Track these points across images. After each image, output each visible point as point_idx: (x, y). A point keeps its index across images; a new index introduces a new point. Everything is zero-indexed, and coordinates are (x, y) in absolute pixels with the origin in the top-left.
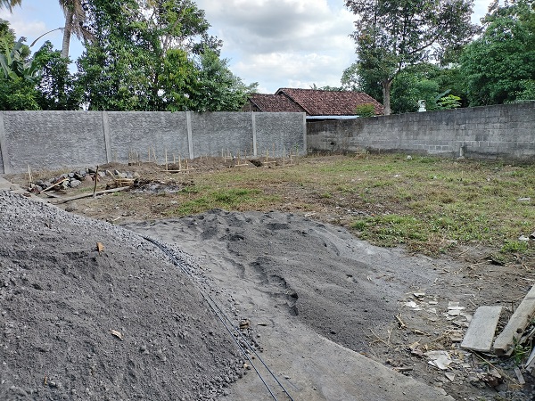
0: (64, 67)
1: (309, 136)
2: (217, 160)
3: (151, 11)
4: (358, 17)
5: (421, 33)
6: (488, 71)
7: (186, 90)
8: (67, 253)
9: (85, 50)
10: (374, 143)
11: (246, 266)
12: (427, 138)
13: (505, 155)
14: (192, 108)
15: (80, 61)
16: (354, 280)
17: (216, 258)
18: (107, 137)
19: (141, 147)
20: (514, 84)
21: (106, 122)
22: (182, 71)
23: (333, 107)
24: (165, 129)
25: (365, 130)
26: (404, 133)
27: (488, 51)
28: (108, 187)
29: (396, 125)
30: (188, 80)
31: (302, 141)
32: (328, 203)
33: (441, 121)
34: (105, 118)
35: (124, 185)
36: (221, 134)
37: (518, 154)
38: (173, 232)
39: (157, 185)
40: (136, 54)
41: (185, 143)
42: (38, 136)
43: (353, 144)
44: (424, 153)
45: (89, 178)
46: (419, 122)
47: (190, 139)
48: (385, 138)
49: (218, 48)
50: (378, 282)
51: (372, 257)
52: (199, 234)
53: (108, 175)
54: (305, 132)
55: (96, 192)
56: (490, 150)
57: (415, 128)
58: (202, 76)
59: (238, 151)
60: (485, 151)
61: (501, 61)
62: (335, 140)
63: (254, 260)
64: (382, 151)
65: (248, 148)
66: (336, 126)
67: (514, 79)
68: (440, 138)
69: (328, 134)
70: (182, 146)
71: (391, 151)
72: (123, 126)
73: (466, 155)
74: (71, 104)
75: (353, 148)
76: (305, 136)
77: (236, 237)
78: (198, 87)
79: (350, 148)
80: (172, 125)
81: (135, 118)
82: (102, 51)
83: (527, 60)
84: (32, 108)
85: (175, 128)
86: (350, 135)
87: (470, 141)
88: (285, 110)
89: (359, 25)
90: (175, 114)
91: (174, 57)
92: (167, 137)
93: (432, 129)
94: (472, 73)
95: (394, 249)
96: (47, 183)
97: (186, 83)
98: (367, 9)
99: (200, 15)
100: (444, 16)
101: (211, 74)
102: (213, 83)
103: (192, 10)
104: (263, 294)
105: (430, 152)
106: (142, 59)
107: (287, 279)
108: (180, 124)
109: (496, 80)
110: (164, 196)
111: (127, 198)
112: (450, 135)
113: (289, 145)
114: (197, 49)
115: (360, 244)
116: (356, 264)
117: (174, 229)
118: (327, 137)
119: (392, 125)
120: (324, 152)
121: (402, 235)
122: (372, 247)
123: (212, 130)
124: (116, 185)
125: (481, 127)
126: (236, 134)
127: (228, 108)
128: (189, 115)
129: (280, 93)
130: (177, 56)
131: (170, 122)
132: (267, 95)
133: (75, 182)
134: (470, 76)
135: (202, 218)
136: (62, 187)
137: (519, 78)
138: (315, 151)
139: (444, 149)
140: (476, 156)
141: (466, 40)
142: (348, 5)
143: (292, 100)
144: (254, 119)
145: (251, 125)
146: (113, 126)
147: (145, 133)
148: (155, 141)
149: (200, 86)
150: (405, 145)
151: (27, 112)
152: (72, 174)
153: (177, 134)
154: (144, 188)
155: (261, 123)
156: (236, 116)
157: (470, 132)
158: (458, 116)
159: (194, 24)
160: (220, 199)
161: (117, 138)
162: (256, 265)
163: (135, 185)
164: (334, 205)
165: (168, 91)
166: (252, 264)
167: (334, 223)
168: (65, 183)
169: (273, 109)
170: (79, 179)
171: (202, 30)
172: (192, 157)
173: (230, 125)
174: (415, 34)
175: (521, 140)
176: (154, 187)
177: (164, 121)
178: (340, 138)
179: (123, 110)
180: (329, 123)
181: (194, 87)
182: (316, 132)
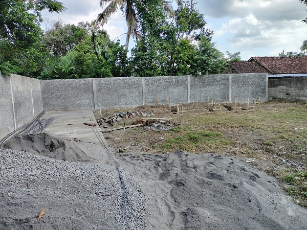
0: (125, 54)
1: (270, 89)
2: (204, 105)
3: (171, 19)
7: (188, 63)
8: (16, 219)
9: (136, 44)
11: (177, 215)
14: (191, 73)
15: (132, 50)
17: (159, 201)
18: (144, 91)
19: (160, 97)
21: (143, 83)
22: (186, 52)
24: (174, 86)
28: (133, 123)
30: (190, 57)
31: (265, 92)
32: (268, 151)
34: (143, 81)
35: (142, 122)
36: (208, 88)
38: (144, 169)
39: (159, 124)
40: (162, 44)
41: (186, 93)
42: (110, 91)
43: (303, 95)
45: (127, 116)
47: (189, 91)
49: (211, 36)
52: (159, 174)
53: (137, 115)
54: (267, 86)
55: (125, 127)
58: (198, 53)
59: (219, 99)
62: (290, 92)
63: (184, 209)
65: (226, 96)
66: (291, 82)
69: (284, 87)
70: (184, 95)
72: (152, 84)
74: (127, 74)
75: (304, 98)
76: (267, 89)
77: (179, 184)
78: (196, 61)
79: (301, 98)
80: (178, 83)
81: (159, 80)
82: (145, 44)
84: (109, 76)
85: (180, 85)
86: (302, 89)
88: (254, 71)
90: (181, 77)
91: (183, 44)
92: (175, 90)
96: (106, 118)
97: (189, 59)
99: (201, 17)
101: (204, 52)
102: (204, 58)
103: (195, 15)
106: (165, 47)
108: (184, 83)
110: (159, 132)
111: (139, 132)
113: (255, 94)
114: (198, 38)
117: (146, 167)
118: (283, 89)
120: (280, 100)
123: (203, 86)
124: (137, 123)
126: (218, 88)
127: (214, 72)
128: (189, 77)
129: (251, 60)
130: (185, 44)
131: (178, 82)
133: (119, 119)
136: (113, 122)
138: (274, 99)
143: (259, 64)
144: (230, 78)
145: (228, 82)
146: (147, 85)
147: (164, 88)
148: (169, 93)
149: (197, 60)
151: (106, 78)
152: (118, 114)
153: (181, 88)
154: (151, 126)
155: (235, 81)
156: (219, 77)
159: (197, 23)
161: (149, 91)
162: (185, 214)
163: (147, 123)
164: (273, 153)
165: (178, 63)
167: (268, 172)
168: (115, 119)
169: (246, 71)
170: (121, 117)
171: (201, 26)
172: (189, 102)
173: (214, 83)
176: (157, 125)
177: (174, 81)
178: (293, 91)
179: (153, 75)
180: (285, 80)
181: (193, 61)
182: (275, 86)
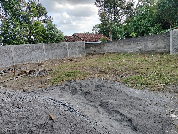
1: (86, 49)
2: (56, 60)
3: (26, 8)
4: (99, 8)
5: (120, 13)
6: (138, 25)
7: (42, 36)
9: (1, 23)
10: (109, 50)
11: (98, 106)
12: (127, 47)
13: (154, 51)
14: (45, 42)
16: (143, 107)
17: (82, 104)
18: (13, 55)
19: (27, 58)
20: (147, 29)
21: (12, 49)
22: (40, 29)
23: (92, 39)
24: (35, 50)
25: (106, 46)
26: (119, 46)
27: (137, 19)
28: (18, 75)
29: (116, 44)
30: (42, 32)
31: (84, 51)
32: (108, 73)
33: (131, 41)
34: (12, 48)
35: (25, 73)
36: (56, 51)
37: (158, 50)
38: (58, 93)
40: (22, 24)
41: (43, 55)
43: (102, 51)
44: (126, 52)
45: (9, 71)
46: (124, 42)
47: (45, 53)
48: (113, 48)
49: (52, 20)
50: (151, 106)
51: (140, 94)
52: (69, 93)
53: (17, 70)
54: (85, 48)
55: (15, 77)
56: (149, 50)
57: (123, 44)
58: (47, 31)
59: (63, 56)
60: (147, 50)
61: (142, 21)
62: (96, 50)
63: (99, 103)
64: (112, 52)
65: (66, 55)
66: (95, 45)
67: (146, 27)
68: (131, 47)
69: (93, 48)
70: (42, 56)
71: (115, 52)
72: (19, 50)
73: (141, 52)
75: (102, 52)
76: (85, 49)
77: (87, 93)
78: (47, 35)
79: (101, 52)
80: (37, 49)
81: (24, 47)
82: (8, 23)
83: (149, 21)
85: (39, 50)
86: (101, 48)
87: (142, 47)
88: (77, 41)
89: (99, 11)
90: (39, 45)
91: (36, 24)
92: (36, 53)
93: (128, 44)
94: (134, 26)
95: (144, 90)
97: (42, 33)
98: (102, 6)
99: (44, 9)
100: (126, 8)
101: (51, 29)
102: (52, 32)
103: (41, 7)
104: (114, 120)
105: (128, 52)
106: (24, 25)
107: (120, 112)
108: (41, 48)
109: (141, 28)
110: (43, 76)
111: (28, 79)
112: (135, 46)
113: (80, 52)
114: (44, 21)
115: (131, 89)
116: (137, 99)
117: (57, 92)
118: (92, 49)
119: (114, 44)
120: (92, 54)
121: (143, 83)
122: (137, 90)
123: (53, 49)
124: (22, 74)
125: (145, 42)
126: (61, 50)
127: (58, 41)
128: (44, 44)
129: (74, 35)
130: (38, 24)
131: (37, 48)
132: (70, 36)
133: (4, 74)
134: (133, 27)
135: (67, 85)
137: (148, 27)
138: (89, 54)
139: (133, 50)
140: (144, 52)
141: (133, 15)
142: (95, 4)
143: (79, 37)
144: (67, 44)
145: (66, 47)
146: (15, 51)
147: (28, 52)
148: (32, 55)
150: (120, 50)
152: (2, 71)
153: (40, 51)
154: (33, 74)
155: (70, 46)
156: (61, 44)
157: (142, 44)
158: (137, 39)
159: (42, 12)
160: (66, 76)
161: (17, 55)
162: (102, 105)
163: (30, 73)
164: (110, 74)
165: (35, 36)
166: (99, 105)
167: (115, 81)
169: (73, 41)
170: (6, 72)
171: (45, 14)
172: (46, 59)
173: (59, 47)
174: (118, 13)
175: (159, 46)
176: (38, 73)
177: (34, 47)
178: (97, 49)
179: (18, 44)
180: (93, 44)
181: (45, 34)
182: (89, 47)
